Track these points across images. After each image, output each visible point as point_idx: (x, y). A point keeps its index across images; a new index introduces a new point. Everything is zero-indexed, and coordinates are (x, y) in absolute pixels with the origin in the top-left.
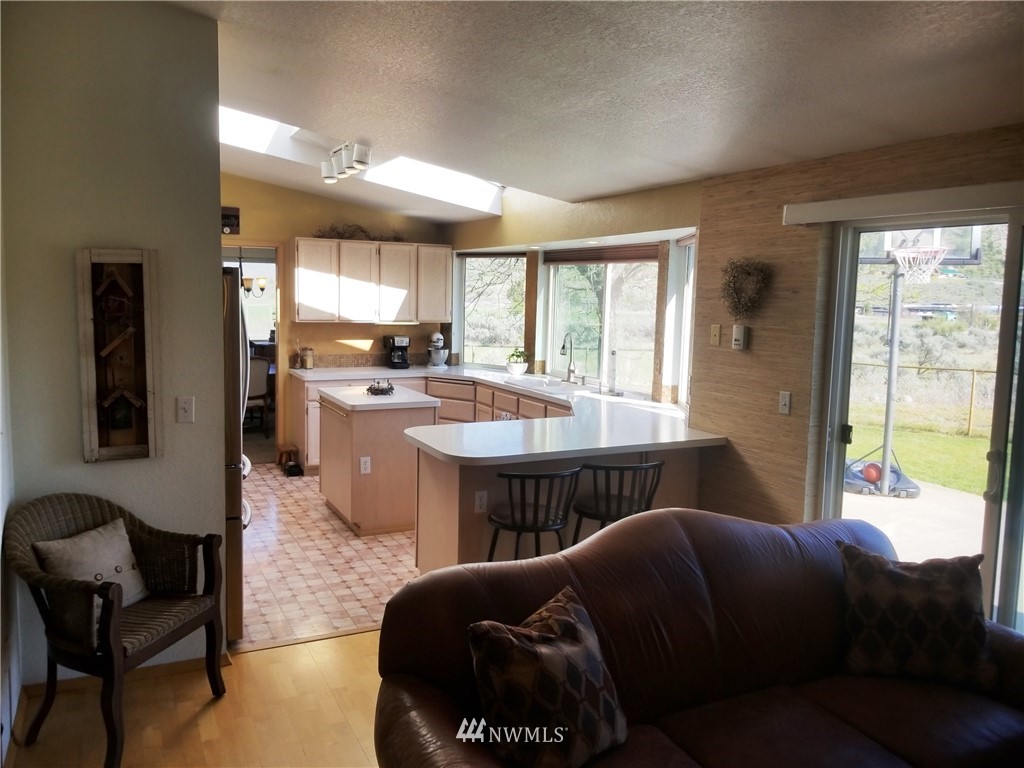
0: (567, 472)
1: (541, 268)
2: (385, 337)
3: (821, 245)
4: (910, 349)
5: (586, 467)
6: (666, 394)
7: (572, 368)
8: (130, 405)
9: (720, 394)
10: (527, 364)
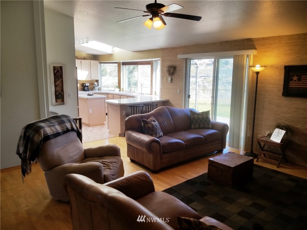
0: (142, 106)
1: (122, 66)
2: (82, 84)
3: (184, 62)
4: (201, 86)
5: (144, 105)
6: (154, 93)
7: (131, 89)
8: (61, 94)
9: (166, 91)
10: (119, 89)
